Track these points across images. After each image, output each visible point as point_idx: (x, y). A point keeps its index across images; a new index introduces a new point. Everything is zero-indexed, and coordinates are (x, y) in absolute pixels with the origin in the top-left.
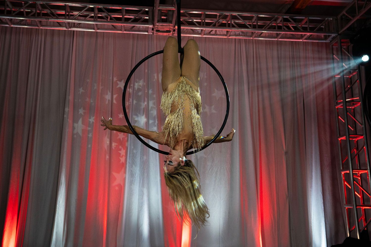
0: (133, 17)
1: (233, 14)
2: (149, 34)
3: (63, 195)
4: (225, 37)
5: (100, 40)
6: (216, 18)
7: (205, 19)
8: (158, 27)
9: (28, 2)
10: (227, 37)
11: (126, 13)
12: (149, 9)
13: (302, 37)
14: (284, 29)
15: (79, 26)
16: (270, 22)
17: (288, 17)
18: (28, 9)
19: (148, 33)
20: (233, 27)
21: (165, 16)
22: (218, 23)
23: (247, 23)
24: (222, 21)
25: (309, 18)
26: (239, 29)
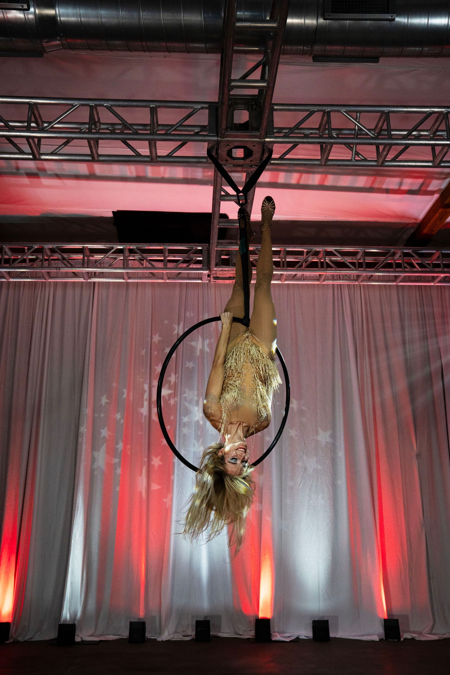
0: (181, 259)
1: (327, 249)
2: (203, 282)
3: (80, 526)
4: (317, 283)
5: (132, 292)
6: (303, 255)
7: (286, 257)
8: (216, 273)
9: (32, 247)
10: (319, 283)
11: (169, 253)
12: (202, 248)
13: (433, 279)
14: (405, 267)
15: (102, 275)
16: (384, 258)
17: (410, 251)
18: (32, 256)
19: (202, 280)
20: (328, 266)
21: (226, 255)
22: (306, 262)
23: (348, 260)
24: (311, 258)
25: (441, 252)
26: (338, 272)
